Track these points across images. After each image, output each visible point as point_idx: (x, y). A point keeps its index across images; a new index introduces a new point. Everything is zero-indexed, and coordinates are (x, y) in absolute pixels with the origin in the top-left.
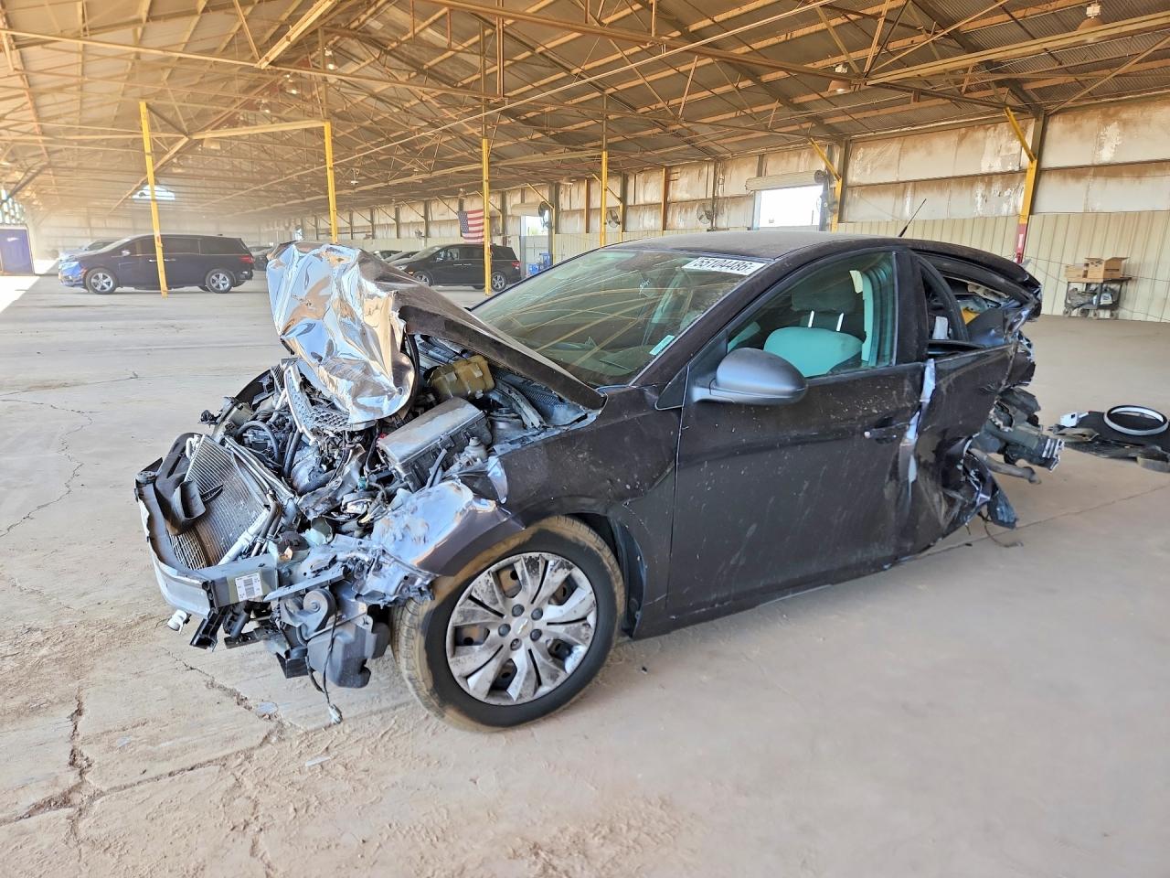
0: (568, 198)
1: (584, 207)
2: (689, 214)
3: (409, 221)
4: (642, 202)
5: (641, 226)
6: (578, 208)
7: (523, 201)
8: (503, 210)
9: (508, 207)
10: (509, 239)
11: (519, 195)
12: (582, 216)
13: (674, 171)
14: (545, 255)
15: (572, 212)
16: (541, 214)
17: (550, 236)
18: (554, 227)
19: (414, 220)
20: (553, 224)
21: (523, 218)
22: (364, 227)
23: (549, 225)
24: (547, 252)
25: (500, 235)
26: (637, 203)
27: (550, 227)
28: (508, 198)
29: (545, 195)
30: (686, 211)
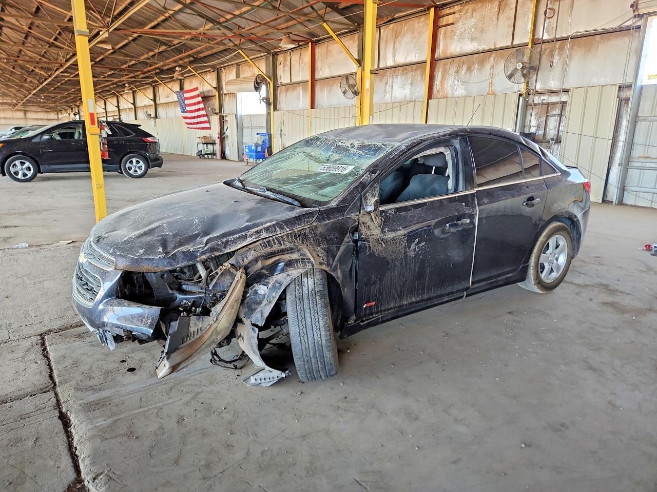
0: (288, 69)
1: (308, 77)
2: (475, 73)
3: (143, 105)
4: (390, 63)
5: (388, 95)
6: (299, 79)
7: (238, 76)
8: (219, 88)
9: (223, 83)
10: (226, 118)
11: (234, 71)
12: (305, 89)
13: (447, 11)
14: (262, 135)
15: (293, 85)
16: (257, 88)
17: (269, 114)
18: (272, 103)
19: (147, 104)
20: (272, 100)
21: (239, 95)
22: (114, 111)
23: (267, 101)
24: (264, 131)
25: (217, 114)
26: (381, 66)
27: (268, 104)
28: (223, 75)
29: (261, 67)
30: (469, 69)
